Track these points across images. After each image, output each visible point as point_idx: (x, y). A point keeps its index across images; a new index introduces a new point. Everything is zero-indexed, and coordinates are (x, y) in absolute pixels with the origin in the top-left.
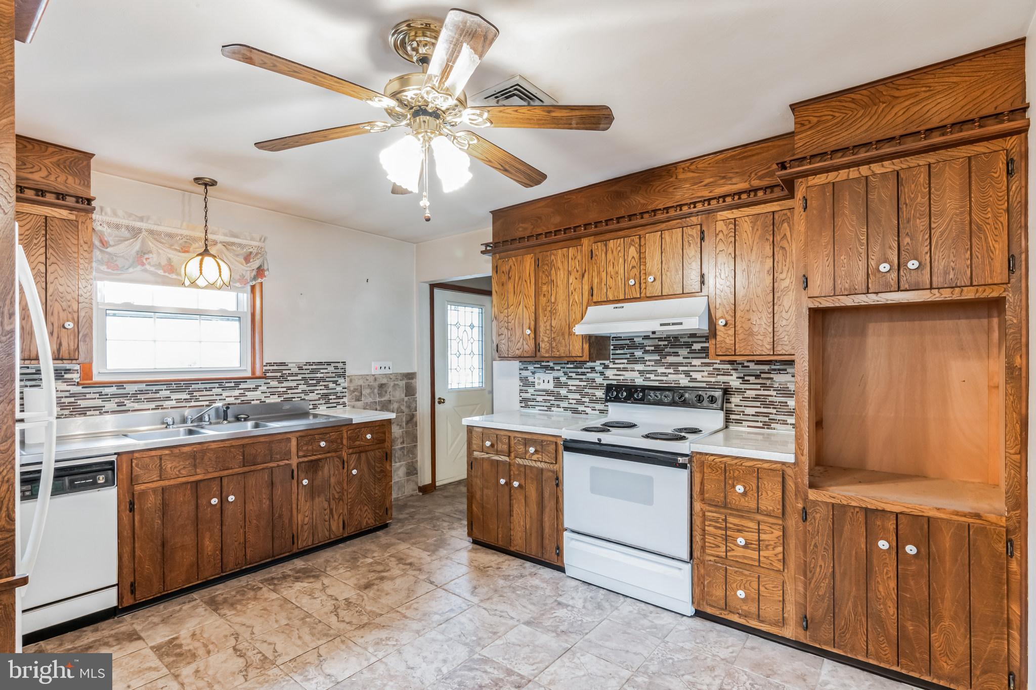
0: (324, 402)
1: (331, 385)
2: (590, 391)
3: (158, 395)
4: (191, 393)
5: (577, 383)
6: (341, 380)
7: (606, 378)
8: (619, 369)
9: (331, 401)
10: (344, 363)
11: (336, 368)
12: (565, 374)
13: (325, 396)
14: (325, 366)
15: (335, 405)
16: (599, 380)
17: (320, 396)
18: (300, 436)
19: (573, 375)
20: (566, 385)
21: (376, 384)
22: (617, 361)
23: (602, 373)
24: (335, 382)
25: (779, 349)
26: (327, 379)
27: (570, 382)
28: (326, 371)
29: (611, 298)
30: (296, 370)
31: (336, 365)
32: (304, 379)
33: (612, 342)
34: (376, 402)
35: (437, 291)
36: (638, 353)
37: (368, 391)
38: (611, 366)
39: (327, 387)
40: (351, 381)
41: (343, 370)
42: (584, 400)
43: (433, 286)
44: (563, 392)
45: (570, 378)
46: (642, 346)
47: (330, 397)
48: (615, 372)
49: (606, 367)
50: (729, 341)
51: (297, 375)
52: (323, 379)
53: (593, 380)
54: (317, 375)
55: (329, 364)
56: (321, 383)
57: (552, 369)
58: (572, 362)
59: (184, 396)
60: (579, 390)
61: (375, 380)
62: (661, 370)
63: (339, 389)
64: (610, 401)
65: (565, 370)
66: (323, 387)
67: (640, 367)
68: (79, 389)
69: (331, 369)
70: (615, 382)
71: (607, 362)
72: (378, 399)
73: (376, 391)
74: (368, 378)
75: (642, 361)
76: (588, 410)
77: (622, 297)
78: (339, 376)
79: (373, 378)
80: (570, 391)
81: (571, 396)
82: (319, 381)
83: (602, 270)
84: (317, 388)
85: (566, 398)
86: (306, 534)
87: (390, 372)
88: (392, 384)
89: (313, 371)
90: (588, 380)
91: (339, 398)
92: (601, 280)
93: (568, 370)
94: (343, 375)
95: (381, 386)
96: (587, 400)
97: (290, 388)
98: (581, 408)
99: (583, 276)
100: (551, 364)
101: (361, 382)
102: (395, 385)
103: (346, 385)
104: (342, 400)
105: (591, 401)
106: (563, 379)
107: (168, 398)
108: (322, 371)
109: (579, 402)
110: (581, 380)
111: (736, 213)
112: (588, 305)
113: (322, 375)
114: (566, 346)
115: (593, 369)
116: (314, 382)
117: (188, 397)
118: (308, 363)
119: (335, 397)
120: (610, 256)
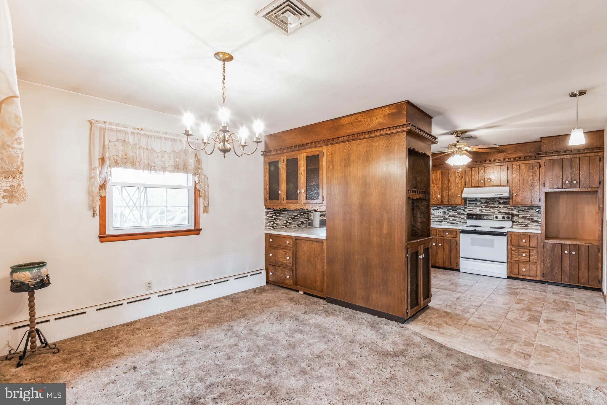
2: (458, 216)
5: (453, 213)
7: (466, 212)
8: (470, 209)
16: (462, 212)
19: (452, 211)
20: (448, 214)
22: (470, 206)
23: (464, 210)
25: (534, 203)
27: (450, 213)
29: (473, 186)
33: (468, 200)
36: (479, 203)
38: (468, 207)
42: (456, 219)
44: (447, 216)
45: (450, 212)
46: (480, 201)
48: (469, 209)
49: (466, 208)
50: (517, 200)
53: (460, 212)
57: (442, 209)
58: (451, 206)
60: (454, 216)
62: (487, 209)
64: (469, 219)
65: (448, 209)
67: (480, 208)
70: (469, 213)
71: (466, 206)
75: (480, 206)
76: (458, 222)
77: (478, 186)
80: (450, 216)
81: (450, 218)
83: (470, 177)
85: (448, 218)
90: (458, 212)
92: (469, 180)
93: (449, 209)
96: (457, 219)
98: (454, 222)
99: (462, 178)
100: (442, 207)
105: (459, 219)
106: (447, 212)
109: (454, 220)
110: (455, 212)
111: (519, 162)
112: (464, 188)
114: (454, 201)
115: (460, 209)
120: (473, 172)
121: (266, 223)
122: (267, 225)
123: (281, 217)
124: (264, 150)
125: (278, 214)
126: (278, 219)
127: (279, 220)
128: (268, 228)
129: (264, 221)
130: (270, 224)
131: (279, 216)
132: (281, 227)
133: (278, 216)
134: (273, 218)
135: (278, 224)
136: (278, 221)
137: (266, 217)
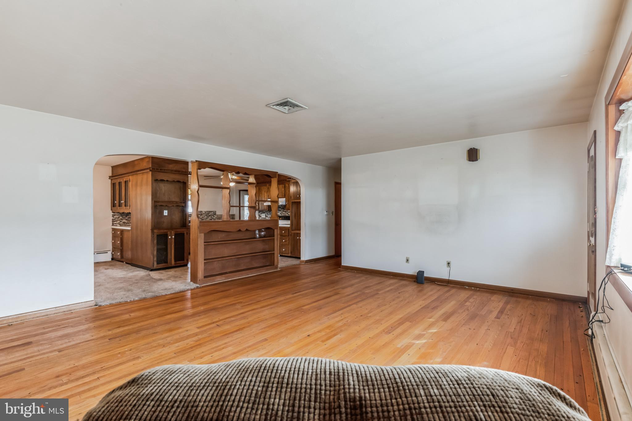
1: (213, 217)
6: (215, 216)
10: (216, 211)
11: (214, 212)
12: (267, 214)
17: (210, 219)
24: (213, 216)
27: (268, 216)
30: (204, 213)
35: (241, 192)
36: (280, 209)
39: (211, 217)
43: (240, 191)
45: (268, 215)
46: (280, 208)
50: (288, 207)
51: (204, 214)
55: (212, 211)
57: (265, 213)
62: (284, 213)
63: (214, 218)
67: (280, 212)
69: (212, 213)
74: (221, 215)
75: (280, 211)
78: (214, 215)
82: (210, 215)
89: (208, 213)
94: (215, 214)
97: (203, 217)
100: (264, 212)
103: (216, 217)
106: (267, 215)
108: (210, 213)
118: (207, 211)
122: (114, 223)
124: (111, 175)
125: (125, 216)
126: (124, 219)
129: (111, 220)
130: (116, 222)
131: (126, 217)
132: (128, 224)
133: (124, 217)
135: (124, 223)
136: (124, 221)
137: (113, 218)
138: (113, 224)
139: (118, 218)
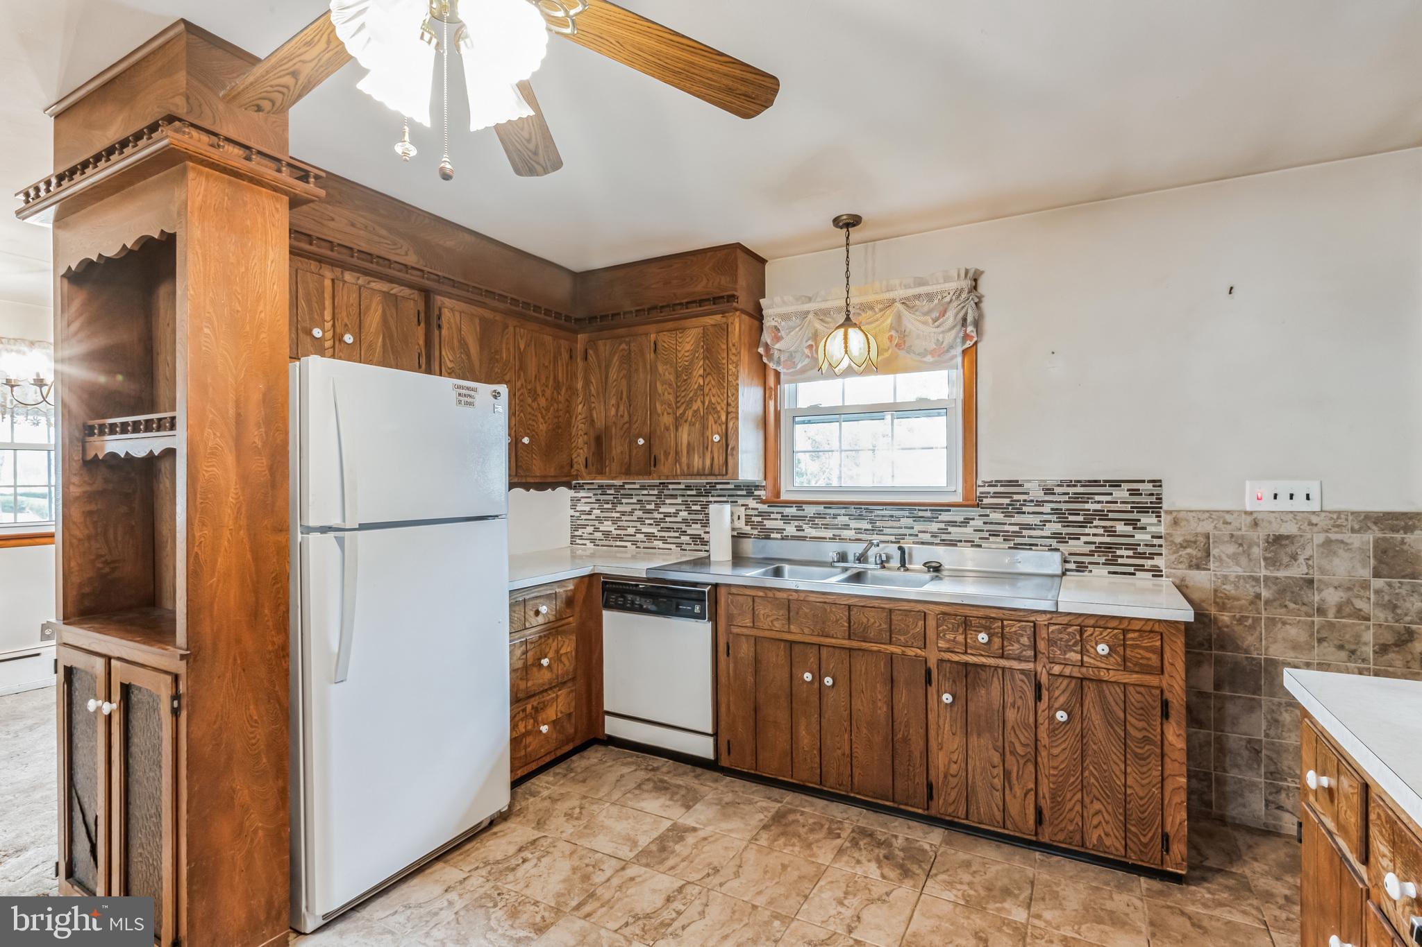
0: (1102, 560)
1: (1121, 528)
3: (836, 522)
4: (872, 522)
6: (1146, 520)
9: (1120, 561)
10: (1157, 483)
11: (1135, 492)
13: (1106, 549)
14: (1107, 489)
15: (1131, 569)
17: (1093, 547)
18: (944, 614)
21: (1260, 534)
24: (1133, 523)
26: (1111, 515)
28: (1108, 498)
30: (1040, 495)
31: (1135, 486)
32: (1055, 511)
34: (1257, 580)
37: (1231, 549)
39: (1110, 532)
40: (1176, 522)
41: (1154, 499)
47: (1119, 552)
51: (1040, 503)
52: (1102, 515)
54: (1087, 506)
55: (1116, 484)
56: (1096, 523)
59: (865, 525)
61: (1256, 524)
63: (1140, 537)
66: (1101, 531)
68: (764, 507)
69: (1121, 494)
72: (1263, 572)
73: (1257, 552)
74: (1228, 518)
78: (1144, 510)
79: (1249, 519)
84: (1087, 531)
86: (953, 794)
87: (1314, 506)
88: (1319, 538)
89: (1077, 498)
91: (1142, 556)
94: (1155, 508)
95: (1277, 541)
97: (1028, 527)
101: (1207, 527)
102: (1328, 543)
103: (1162, 529)
104: (1150, 562)
107: (846, 527)
108: (1097, 498)
113: (1098, 507)
116: (1080, 518)
117: (869, 527)
118: (1071, 484)
119: (1130, 553)
121: (575, 528)
122: (576, 533)
123: (618, 515)
125: (609, 506)
126: (607, 519)
127: (610, 523)
128: (578, 541)
130: (583, 530)
131: (613, 510)
132: (618, 543)
133: (608, 510)
134: (592, 517)
135: (607, 534)
136: (607, 526)
137: (572, 512)
138: (573, 537)
139: (590, 513)
